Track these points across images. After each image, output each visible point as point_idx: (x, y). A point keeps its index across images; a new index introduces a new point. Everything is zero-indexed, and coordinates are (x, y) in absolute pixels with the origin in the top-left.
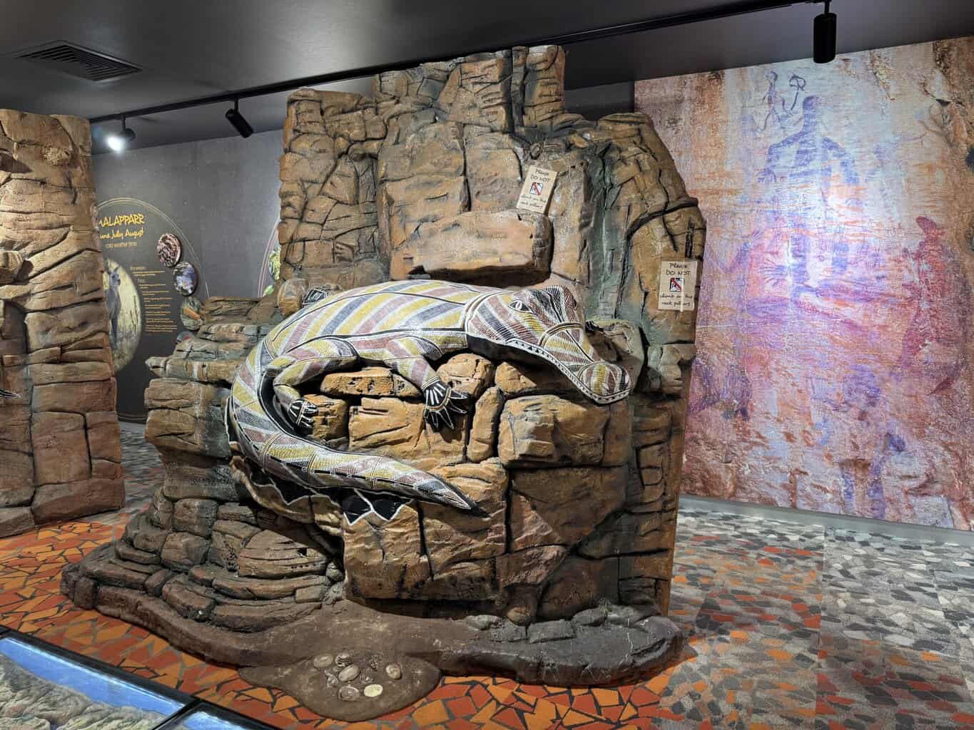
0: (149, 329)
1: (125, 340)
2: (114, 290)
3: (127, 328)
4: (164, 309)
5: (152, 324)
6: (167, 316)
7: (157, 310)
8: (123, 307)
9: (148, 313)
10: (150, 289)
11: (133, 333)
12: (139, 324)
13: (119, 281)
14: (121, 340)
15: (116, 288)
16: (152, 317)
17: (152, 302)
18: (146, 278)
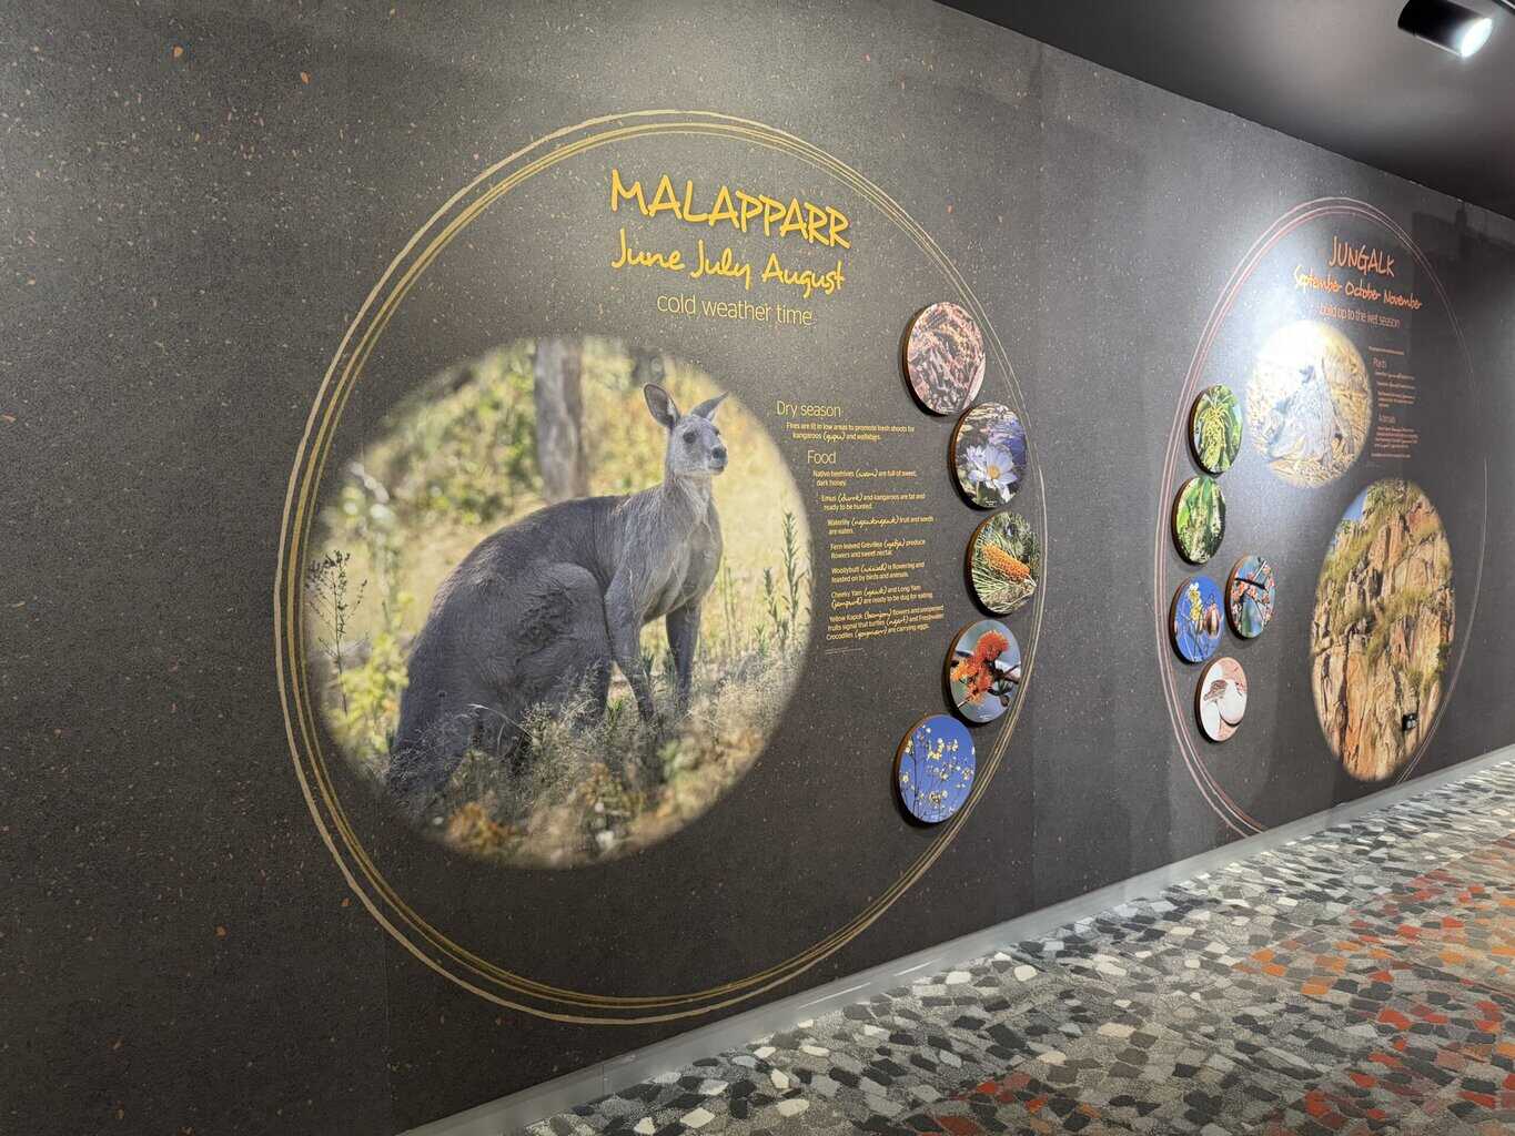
0: (839, 630)
1: (729, 686)
2: (690, 489)
3: (747, 637)
4: (902, 555)
5: (854, 610)
6: (914, 576)
7: (877, 561)
8: (728, 560)
9: (841, 575)
10: (854, 487)
11: (774, 654)
12: (803, 617)
13: (720, 454)
14: (715, 689)
15: (702, 484)
16: (858, 586)
17: (859, 535)
18: (840, 447)
